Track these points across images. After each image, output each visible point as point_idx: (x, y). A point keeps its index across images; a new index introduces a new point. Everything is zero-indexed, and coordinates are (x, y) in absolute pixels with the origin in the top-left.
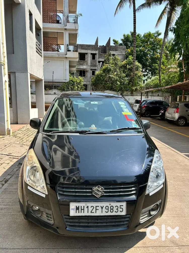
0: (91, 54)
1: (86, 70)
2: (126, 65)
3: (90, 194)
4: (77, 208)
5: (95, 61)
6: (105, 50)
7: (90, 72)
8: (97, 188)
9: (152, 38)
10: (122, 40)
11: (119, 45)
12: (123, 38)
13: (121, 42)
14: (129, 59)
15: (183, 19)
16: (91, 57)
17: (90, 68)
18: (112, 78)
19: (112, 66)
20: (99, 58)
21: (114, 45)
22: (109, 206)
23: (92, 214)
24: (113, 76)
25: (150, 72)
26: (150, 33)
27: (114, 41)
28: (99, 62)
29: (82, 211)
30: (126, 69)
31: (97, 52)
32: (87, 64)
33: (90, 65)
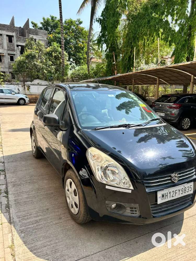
0: (7, 35)
1: (2, 54)
2: (52, 53)
3: (170, 181)
4: (163, 196)
5: (13, 45)
6: (23, 32)
7: (7, 57)
8: (174, 174)
9: (74, 26)
10: (42, 23)
11: (39, 29)
12: (43, 21)
13: (41, 26)
14: (54, 46)
15: (109, 11)
16: (7, 39)
17: (7, 52)
18: (38, 65)
19: (36, 51)
20: (17, 41)
21: (33, 28)
22: (184, 188)
23: (173, 198)
24: (38, 63)
25: (74, 62)
26: (71, 20)
27: (32, 23)
28: (18, 46)
29: (167, 197)
30: (52, 56)
31: (14, 34)
32: (3, 48)
33: (6, 48)
